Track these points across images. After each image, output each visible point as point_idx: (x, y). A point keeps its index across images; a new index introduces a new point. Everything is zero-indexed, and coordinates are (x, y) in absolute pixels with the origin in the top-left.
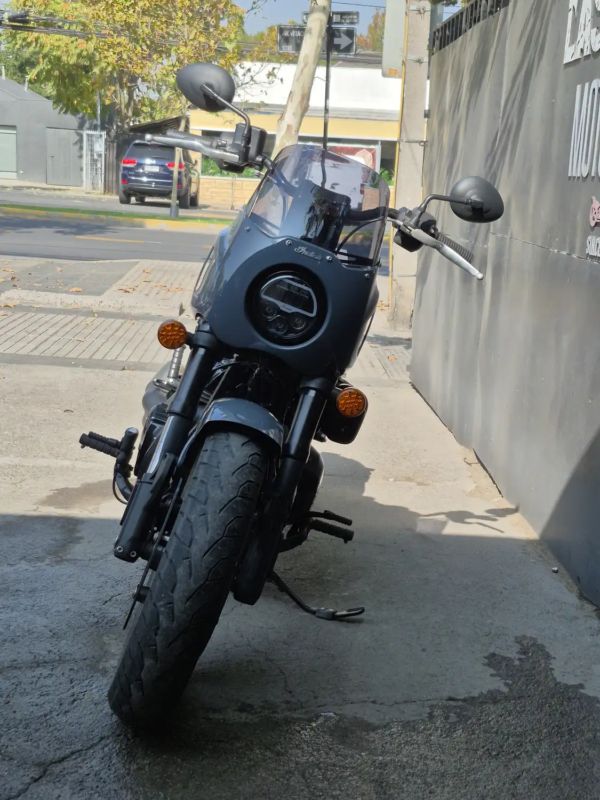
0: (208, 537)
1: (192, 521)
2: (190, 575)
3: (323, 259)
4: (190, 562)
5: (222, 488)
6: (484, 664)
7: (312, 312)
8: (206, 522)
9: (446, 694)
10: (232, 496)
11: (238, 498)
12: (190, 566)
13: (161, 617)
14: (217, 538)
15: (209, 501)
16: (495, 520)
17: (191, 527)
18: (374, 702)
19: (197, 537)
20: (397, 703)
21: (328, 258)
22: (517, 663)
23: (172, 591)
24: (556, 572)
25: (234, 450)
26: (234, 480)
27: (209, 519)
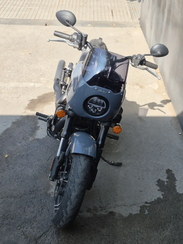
0: (76, 194)
1: (71, 189)
2: (71, 204)
3: (108, 93)
4: (71, 201)
5: (79, 178)
6: (156, 185)
7: (104, 107)
8: (75, 190)
9: (145, 200)
10: (82, 180)
11: (84, 180)
12: (71, 202)
13: (64, 214)
14: (78, 194)
15: (75, 183)
16: (163, 106)
17: (71, 191)
18: (124, 205)
19: (72, 194)
20: (131, 206)
21: (109, 92)
22: (166, 183)
23: (67, 208)
24: (180, 135)
25: (82, 163)
26: (82, 175)
27: (76, 188)
